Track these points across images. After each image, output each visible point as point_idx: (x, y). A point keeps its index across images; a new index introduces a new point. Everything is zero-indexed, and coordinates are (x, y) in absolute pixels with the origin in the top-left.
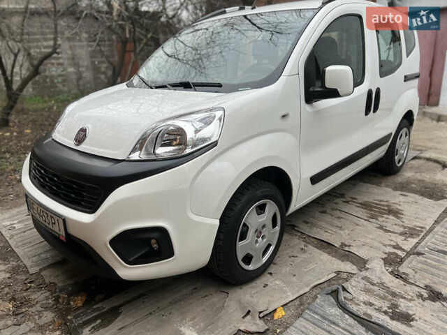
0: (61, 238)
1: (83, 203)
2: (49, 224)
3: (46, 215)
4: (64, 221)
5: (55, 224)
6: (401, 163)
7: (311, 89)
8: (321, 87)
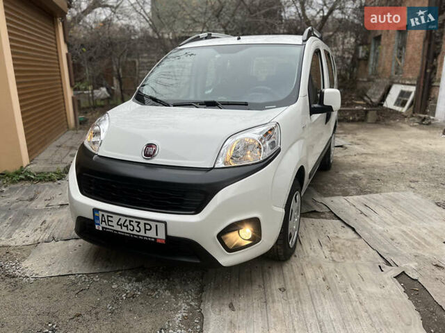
2: (139, 232)
3: (135, 224)
4: (165, 224)
5: (150, 229)
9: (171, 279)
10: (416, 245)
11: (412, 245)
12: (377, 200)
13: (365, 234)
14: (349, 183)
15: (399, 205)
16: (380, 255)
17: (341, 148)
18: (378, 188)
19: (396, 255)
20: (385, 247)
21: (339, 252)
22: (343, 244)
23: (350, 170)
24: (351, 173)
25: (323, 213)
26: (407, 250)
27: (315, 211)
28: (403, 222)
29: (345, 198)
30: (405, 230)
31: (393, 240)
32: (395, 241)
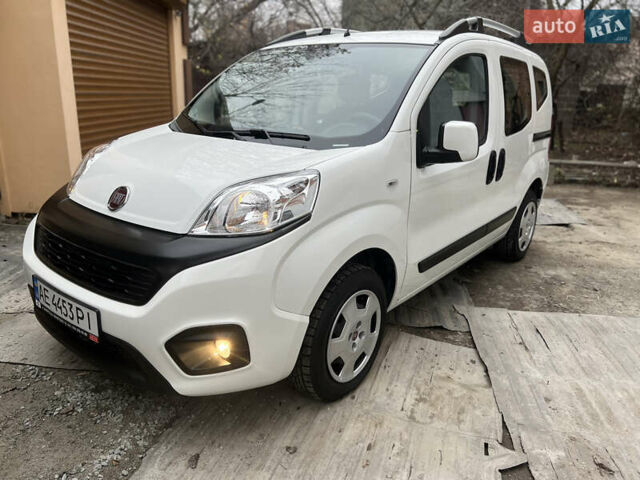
0: (91, 338)
1: (126, 291)
2: (72, 319)
3: (68, 307)
4: (99, 314)
5: (82, 318)
6: (525, 247)
7: (425, 150)
8: (438, 148)
9: (140, 398)
10: (587, 418)
11: (580, 418)
12: (566, 326)
13: (501, 380)
14: (537, 289)
15: (600, 339)
16: (504, 423)
17: (564, 229)
18: (583, 304)
19: (535, 429)
20: (525, 411)
21: (432, 405)
22: (450, 392)
23: (554, 266)
24: (552, 272)
25: (454, 332)
26: (562, 425)
27: (441, 328)
28: (590, 371)
29: (511, 312)
30: (583, 387)
31: (547, 400)
32: (551, 404)
